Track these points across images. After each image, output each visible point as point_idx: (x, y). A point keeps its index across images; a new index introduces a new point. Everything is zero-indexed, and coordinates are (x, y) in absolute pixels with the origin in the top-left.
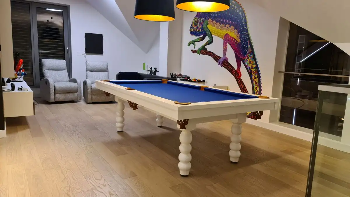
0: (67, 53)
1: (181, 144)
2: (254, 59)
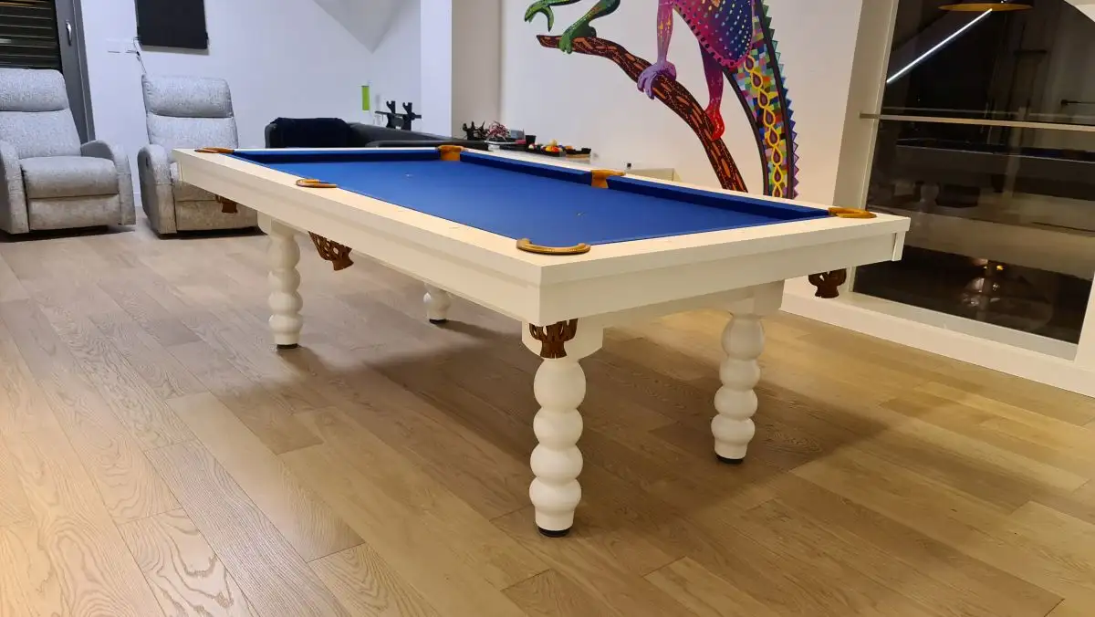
0: (70, 44)
1: (540, 411)
2: (771, 70)
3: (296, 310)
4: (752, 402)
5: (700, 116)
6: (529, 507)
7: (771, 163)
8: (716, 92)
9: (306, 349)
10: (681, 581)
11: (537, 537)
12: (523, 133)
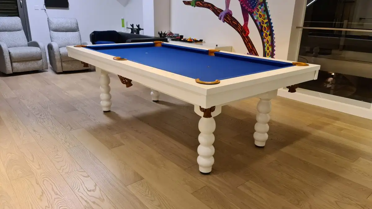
0: (21, 7)
1: (201, 133)
2: (265, 12)
3: (109, 99)
4: (267, 127)
5: (241, 28)
6: (197, 165)
7: (266, 44)
8: (246, 20)
9: (113, 112)
10: (249, 189)
11: (200, 175)
12: (178, 34)
